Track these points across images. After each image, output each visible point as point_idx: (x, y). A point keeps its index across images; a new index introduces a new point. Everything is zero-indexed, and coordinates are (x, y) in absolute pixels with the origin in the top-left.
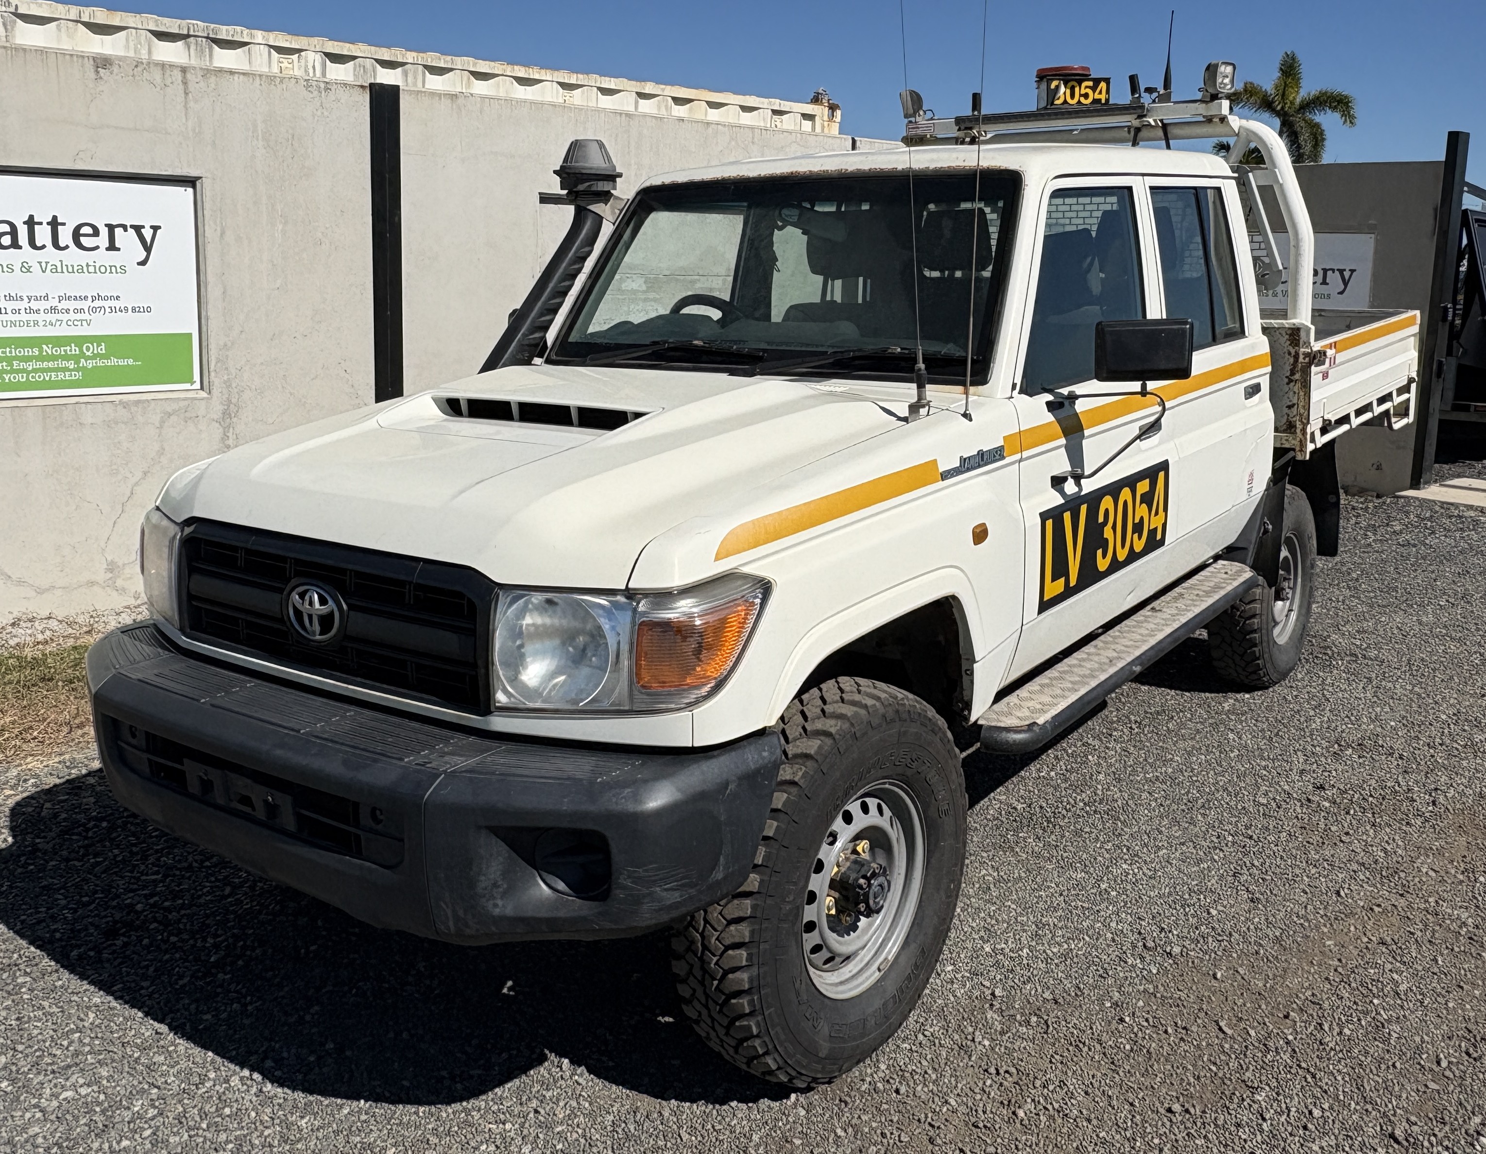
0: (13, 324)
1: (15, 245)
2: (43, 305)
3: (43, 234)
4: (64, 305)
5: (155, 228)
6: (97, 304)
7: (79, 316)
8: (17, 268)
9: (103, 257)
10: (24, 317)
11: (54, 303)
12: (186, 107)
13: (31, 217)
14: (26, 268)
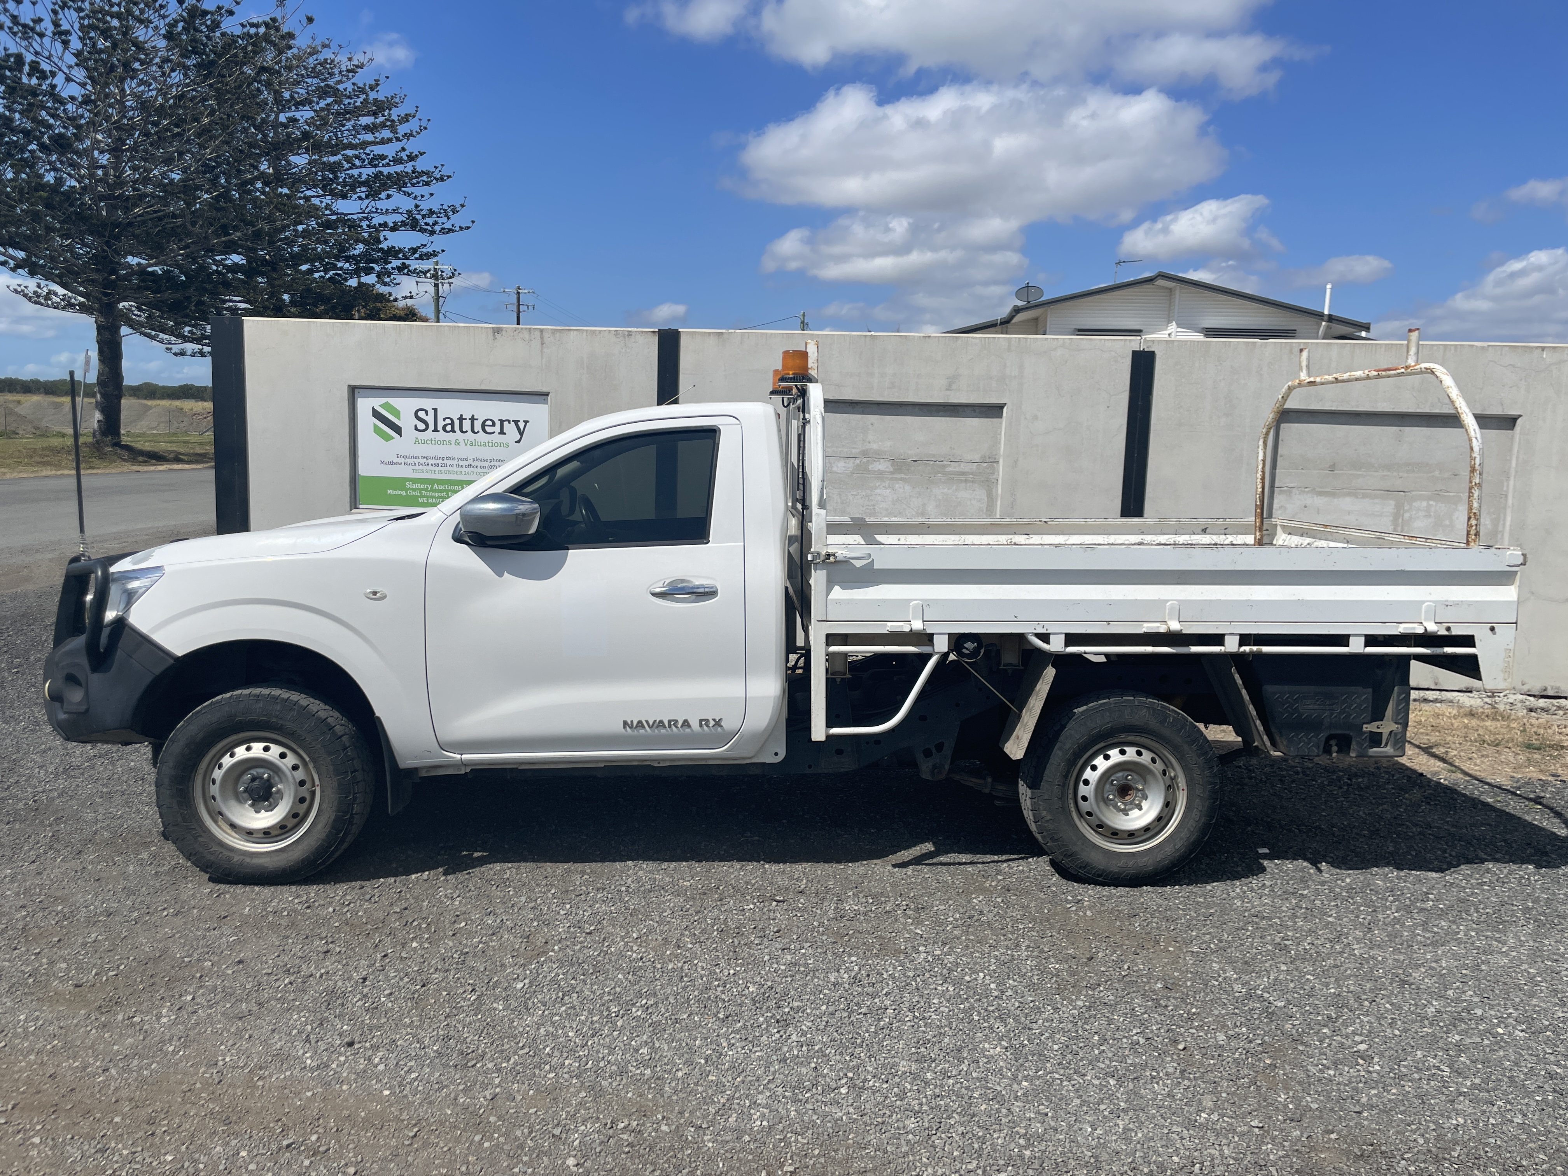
0: (450, 472)
1: (453, 431)
2: (464, 463)
3: (467, 425)
4: (476, 463)
5: (526, 422)
6: (492, 464)
7: (483, 470)
8: (453, 442)
9: (497, 438)
10: (455, 469)
11: (470, 462)
12: (542, 352)
13: (461, 415)
14: (457, 443)
